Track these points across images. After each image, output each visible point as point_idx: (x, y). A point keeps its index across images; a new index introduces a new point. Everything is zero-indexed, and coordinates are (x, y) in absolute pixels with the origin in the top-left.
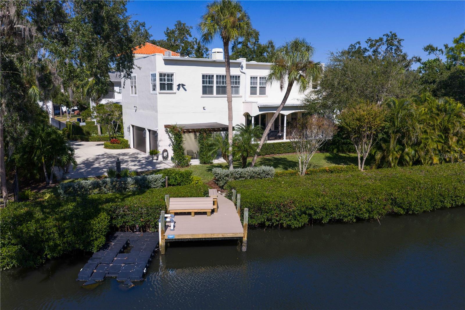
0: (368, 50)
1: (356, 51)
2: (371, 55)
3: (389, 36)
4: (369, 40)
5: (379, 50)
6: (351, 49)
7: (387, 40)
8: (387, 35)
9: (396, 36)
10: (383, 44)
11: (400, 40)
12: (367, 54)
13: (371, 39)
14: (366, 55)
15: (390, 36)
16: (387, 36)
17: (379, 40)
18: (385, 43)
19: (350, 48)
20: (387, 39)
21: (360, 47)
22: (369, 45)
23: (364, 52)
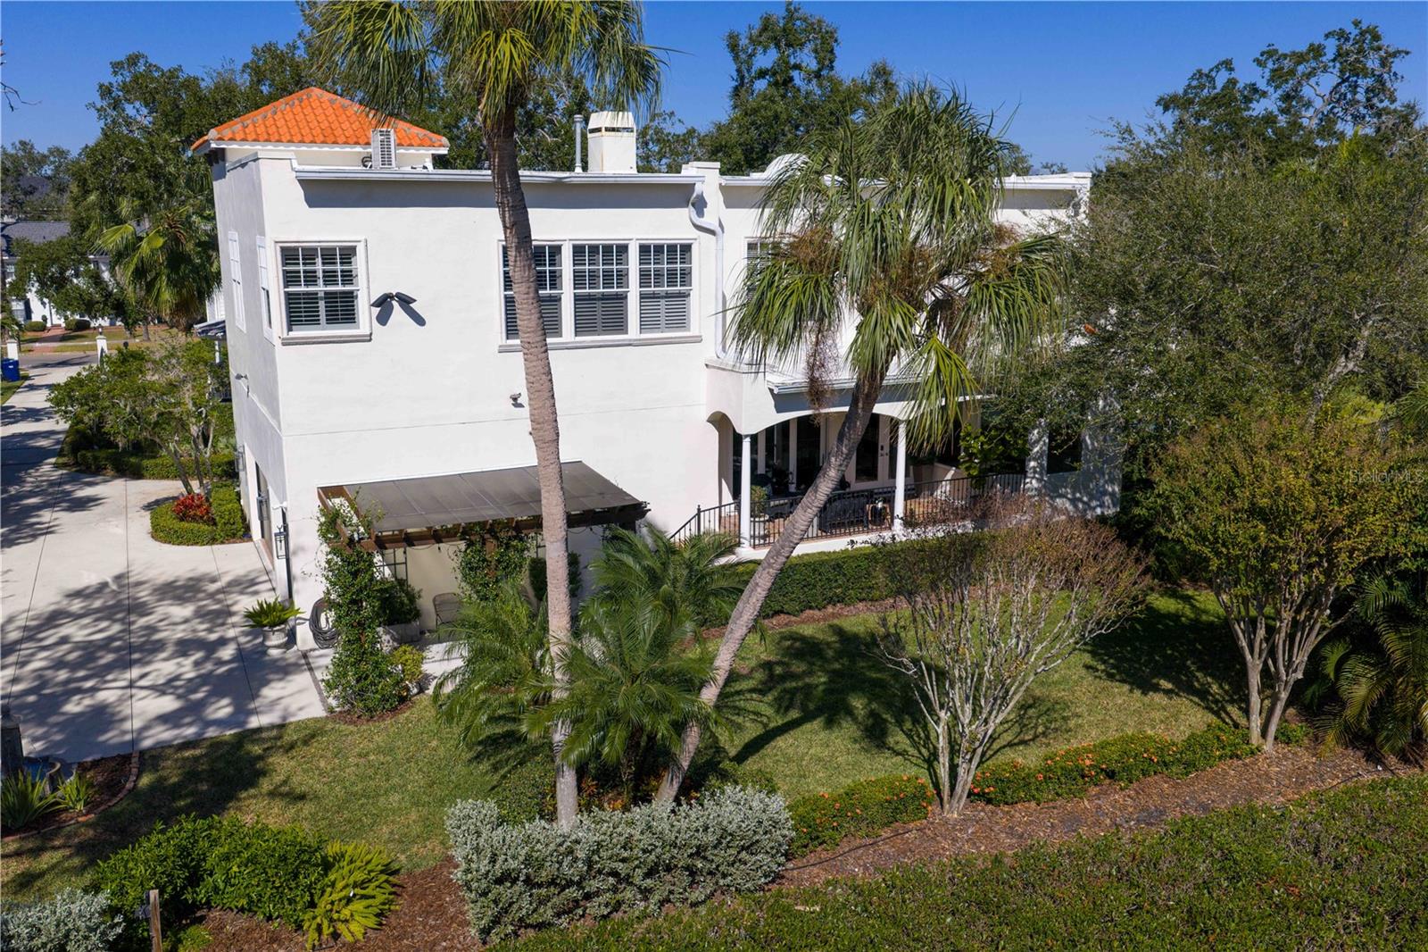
0: (1264, 94)
1: (1214, 98)
2: (1276, 113)
3: (1347, 39)
4: (1270, 53)
5: (1307, 92)
6: (1195, 88)
7: (1339, 55)
8: (1342, 35)
9: (1376, 37)
10: (1325, 70)
11: (1394, 55)
12: (1259, 108)
13: (1276, 51)
14: (1255, 114)
15: (1352, 36)
16: (1339, 39)
17: (1308, 53)
18: (1331, 64)
19: (1195, 83)
20: (1339, 48)
21: (1232, 82)
22: (1267, 74)
23: (1248, 100)
